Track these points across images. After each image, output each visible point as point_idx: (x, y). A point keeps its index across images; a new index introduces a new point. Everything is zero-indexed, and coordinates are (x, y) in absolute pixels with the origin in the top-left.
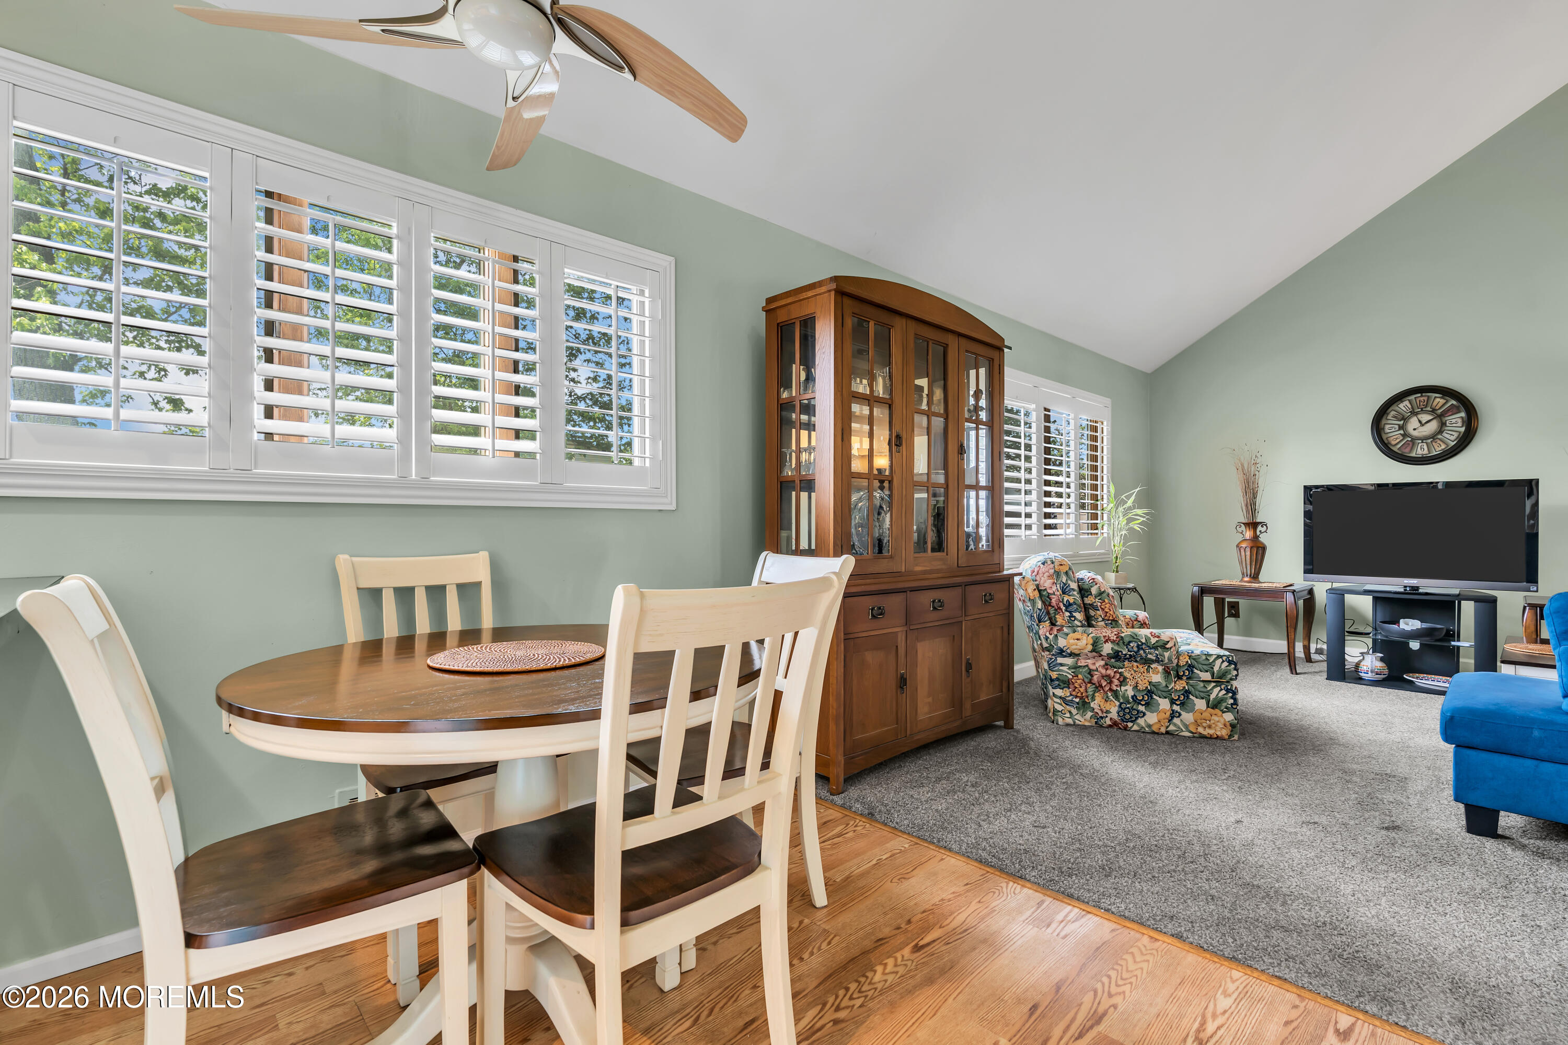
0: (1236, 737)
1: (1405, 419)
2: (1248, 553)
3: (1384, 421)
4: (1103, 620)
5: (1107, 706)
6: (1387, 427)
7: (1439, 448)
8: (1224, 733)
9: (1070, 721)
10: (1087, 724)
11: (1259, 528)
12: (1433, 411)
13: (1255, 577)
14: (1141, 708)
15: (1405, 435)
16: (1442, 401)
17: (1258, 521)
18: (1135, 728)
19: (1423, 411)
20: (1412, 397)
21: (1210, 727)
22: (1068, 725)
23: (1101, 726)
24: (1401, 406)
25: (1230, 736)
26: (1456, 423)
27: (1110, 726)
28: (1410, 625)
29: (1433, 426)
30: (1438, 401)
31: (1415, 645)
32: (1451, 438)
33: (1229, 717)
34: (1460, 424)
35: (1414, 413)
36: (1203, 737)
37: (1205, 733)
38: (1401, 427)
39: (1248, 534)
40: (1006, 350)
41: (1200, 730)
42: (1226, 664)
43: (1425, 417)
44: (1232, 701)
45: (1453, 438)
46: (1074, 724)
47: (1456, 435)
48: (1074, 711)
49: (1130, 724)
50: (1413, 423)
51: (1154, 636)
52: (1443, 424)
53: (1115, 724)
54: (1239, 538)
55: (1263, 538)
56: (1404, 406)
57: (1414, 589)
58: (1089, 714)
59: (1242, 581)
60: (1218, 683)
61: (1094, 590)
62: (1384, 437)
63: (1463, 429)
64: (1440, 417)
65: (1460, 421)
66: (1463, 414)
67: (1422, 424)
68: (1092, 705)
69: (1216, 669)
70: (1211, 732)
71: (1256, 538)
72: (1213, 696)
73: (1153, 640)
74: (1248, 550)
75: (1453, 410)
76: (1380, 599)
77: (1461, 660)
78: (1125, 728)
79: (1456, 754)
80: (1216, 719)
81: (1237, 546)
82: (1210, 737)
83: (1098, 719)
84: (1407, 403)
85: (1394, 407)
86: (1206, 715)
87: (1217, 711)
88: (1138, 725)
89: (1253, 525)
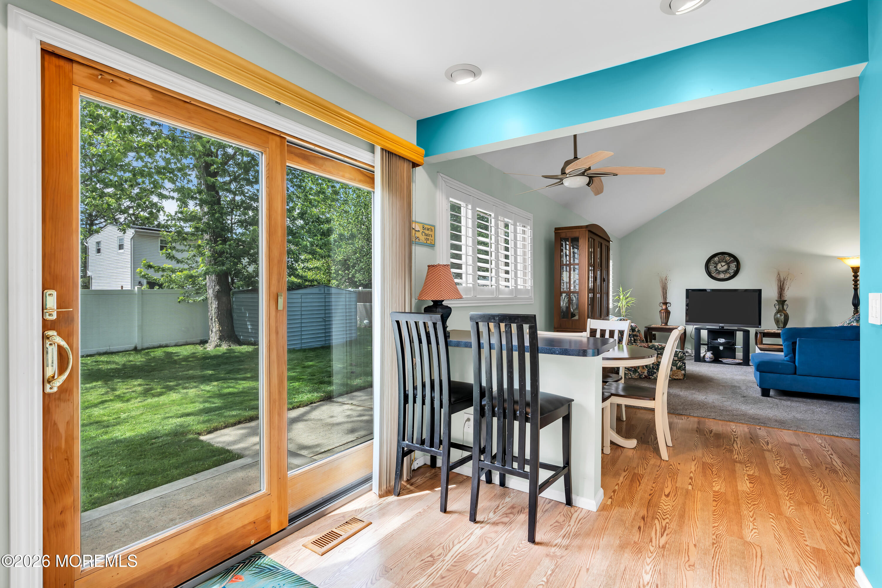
0: (685, 379)
1: (717, 264)
2: (664, 314)
3: (709, 264)
4: (640, 340)
5: (643, 371)
6: (711, 266)
7: (728, 276)
8: (682, 377)
9: (630, 377)
10: (636, 377)
11: (668, 305)
12: (726, 262)
13: (666, 324)
14: (655, 371)
15: (716, 270)
16: (729, 258)
17: (667, 302)
18: (653, 378)
19: (722, 261)
20: (719, 256)
21: (677, 376)
22: (630, 378)
23: (641, 378)
24: (715, 259)
25: (684, 379)
26: (733, 266)
27: (644, 378)
28: (722, 340)
29: (725, 267)
30: (728, 258)
31: (721, 348)
32: (732, 271)
33: (683, 372)
34: (734, 267)
35: (719, 262)
36: (675, 379)
37: (676, 378)
38: (715, 267)
39: (664, 307)
40: (611, 242)
41: (674, 377)
42: (682, 354)
43: (723, 264)
44: (684, 367)
45: (732, 272)
46: (632, 378)
47: (733, 271)
48: (632, 373)
49: (651, 377)
50: (719, 266)
51: (660, 345)
52: (729, 267)
53: (646, 377)
54: (661, 308)
55: (669, 309)
56: (716, 259)
57: (723, 327)
58: (637, 374)
59: (661, 325)
60: (680, 361)
61: (636, 330)
62: (709, 270)
63: (736, 269)
64: (728, 264)
65: (734, 266)
66: (735, 263)
67: (722, 266)
68: (638, 371)
69: (679, 356)
70: (677, 377)
71: (666, 308)
72: (678, 365)
73: (660, 347)
74: (664, 313)
75: (732, 262)
76: (710, 331)
77: (736, 353)
78: (650, 378)
79: (760, 375)
80: (679, 373)
81: (660, 311)
82: (677, 379)
83: (640, 375)
84: (717, 258)
85: (713, 259)
86: (676, 372)
87: (680, 370)
88: (654, 377)
89: (666, 303)
